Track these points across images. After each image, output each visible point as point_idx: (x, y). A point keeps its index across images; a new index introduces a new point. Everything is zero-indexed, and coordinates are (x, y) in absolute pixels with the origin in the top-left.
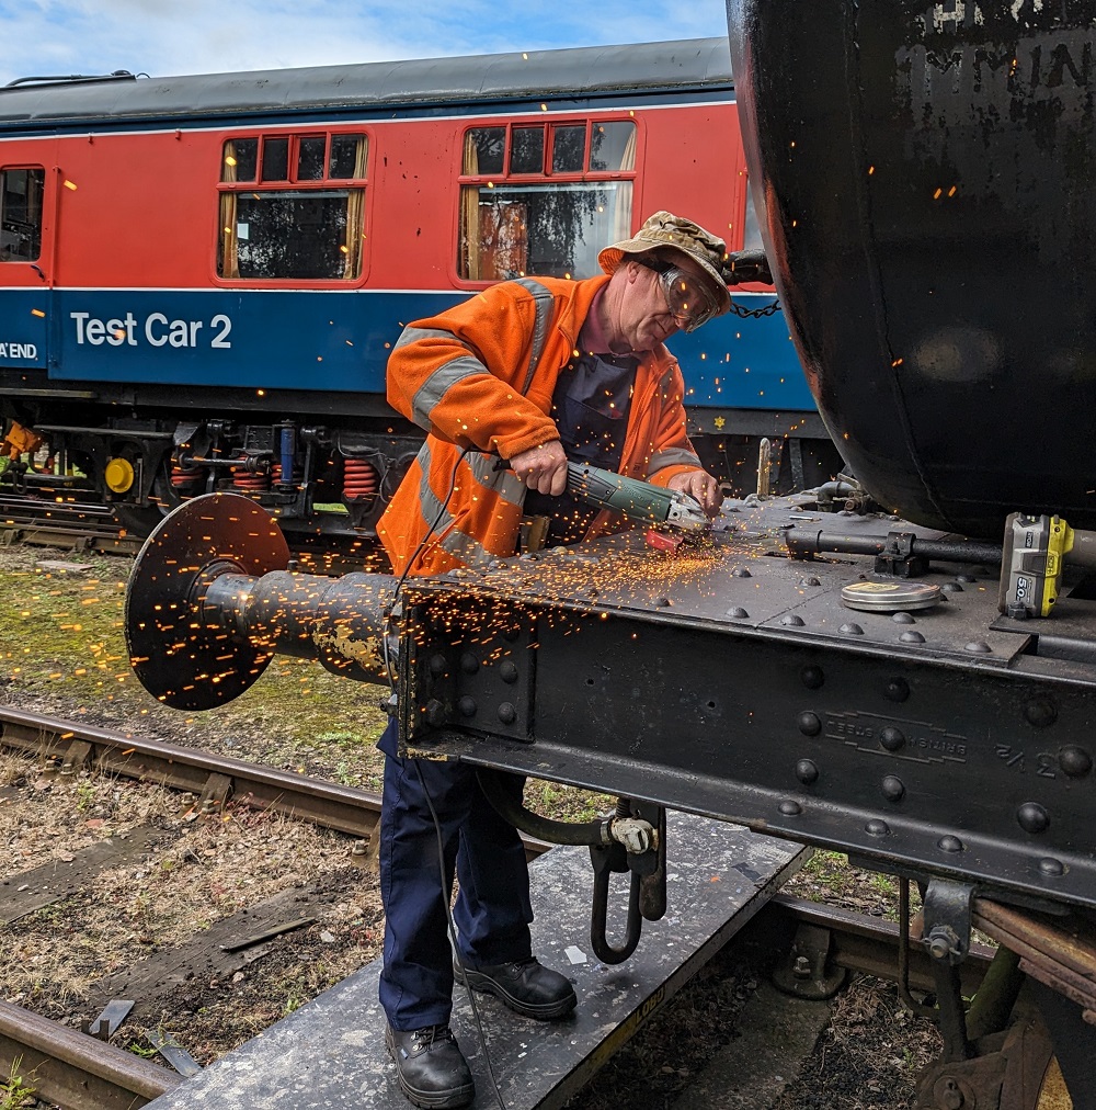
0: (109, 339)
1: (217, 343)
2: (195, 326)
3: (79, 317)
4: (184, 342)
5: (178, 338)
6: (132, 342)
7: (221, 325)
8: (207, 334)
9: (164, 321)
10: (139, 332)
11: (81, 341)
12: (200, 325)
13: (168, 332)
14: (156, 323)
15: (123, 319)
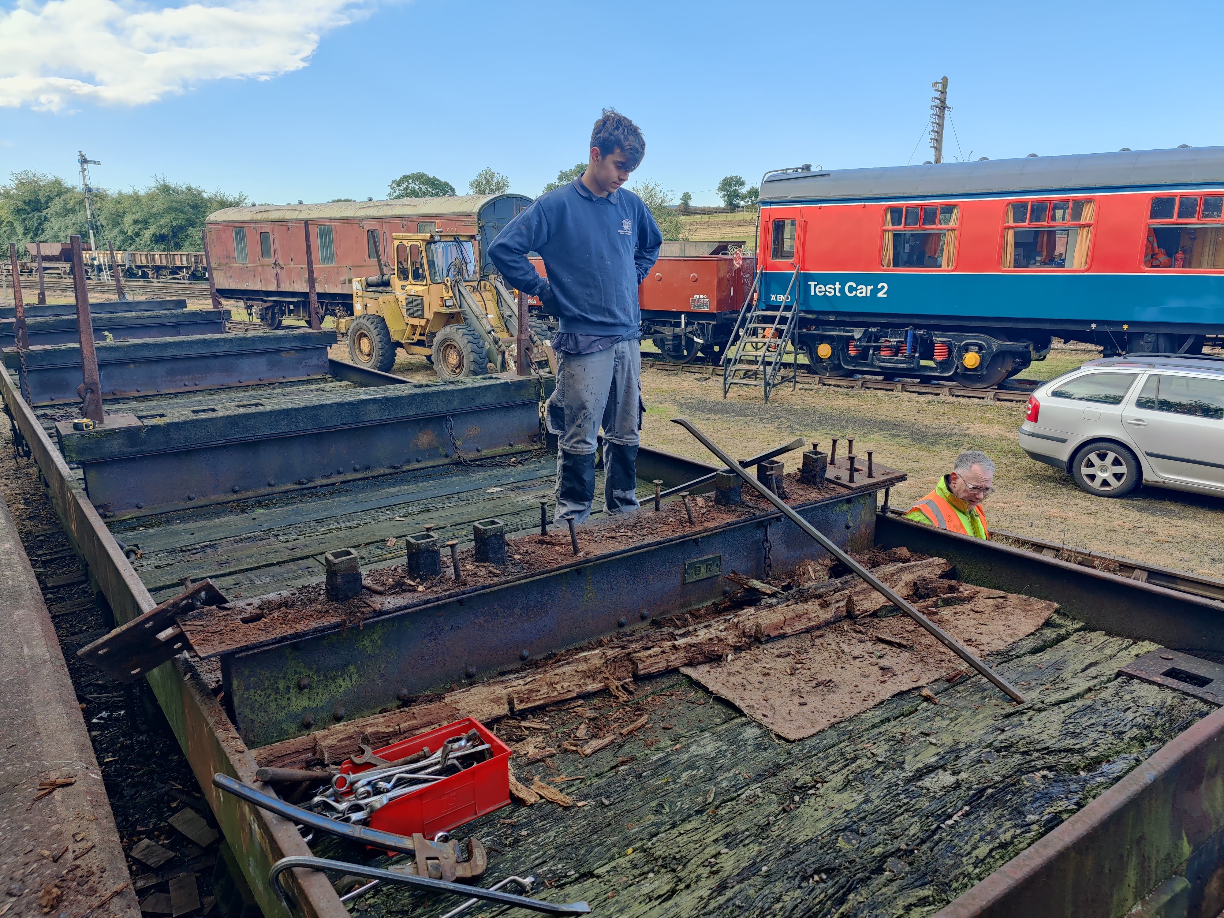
0: (827, 293)
1: (880, 295)
2: (870, 288)
3: (812, 284)
4: (864, 294)
5: (861, 293)
6: (838, 294)
7: (883, 287)
8: (875, 291)
9: (854, 285)
10: (842, 290)
11: (813, 293)
12: (872, 287)
13: (856, 290)
14: (851, 286)
15: (834, 285)
